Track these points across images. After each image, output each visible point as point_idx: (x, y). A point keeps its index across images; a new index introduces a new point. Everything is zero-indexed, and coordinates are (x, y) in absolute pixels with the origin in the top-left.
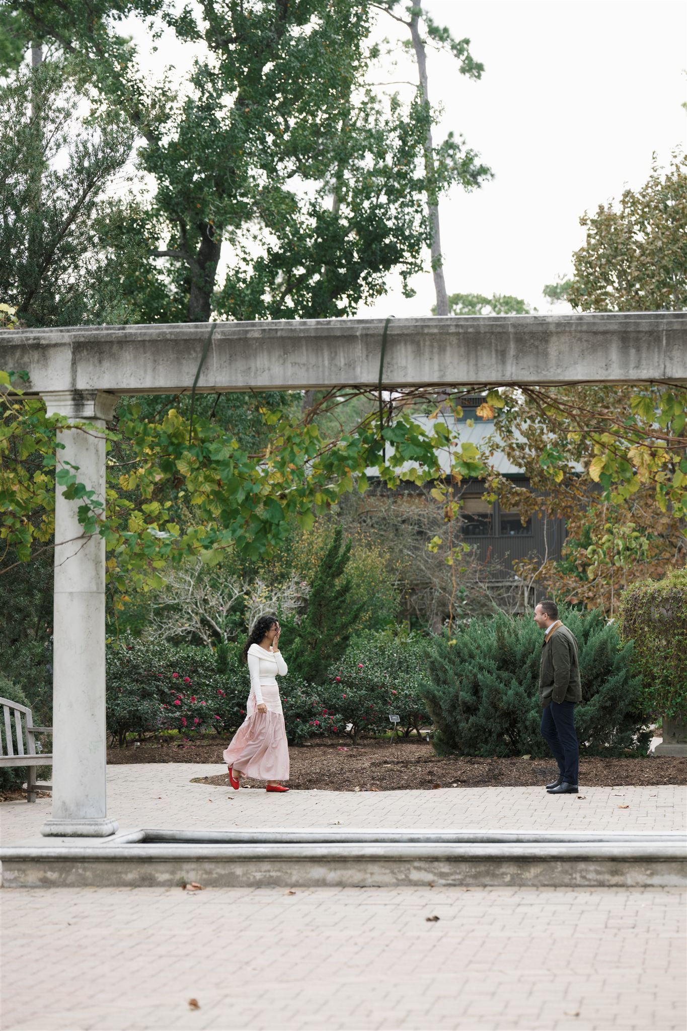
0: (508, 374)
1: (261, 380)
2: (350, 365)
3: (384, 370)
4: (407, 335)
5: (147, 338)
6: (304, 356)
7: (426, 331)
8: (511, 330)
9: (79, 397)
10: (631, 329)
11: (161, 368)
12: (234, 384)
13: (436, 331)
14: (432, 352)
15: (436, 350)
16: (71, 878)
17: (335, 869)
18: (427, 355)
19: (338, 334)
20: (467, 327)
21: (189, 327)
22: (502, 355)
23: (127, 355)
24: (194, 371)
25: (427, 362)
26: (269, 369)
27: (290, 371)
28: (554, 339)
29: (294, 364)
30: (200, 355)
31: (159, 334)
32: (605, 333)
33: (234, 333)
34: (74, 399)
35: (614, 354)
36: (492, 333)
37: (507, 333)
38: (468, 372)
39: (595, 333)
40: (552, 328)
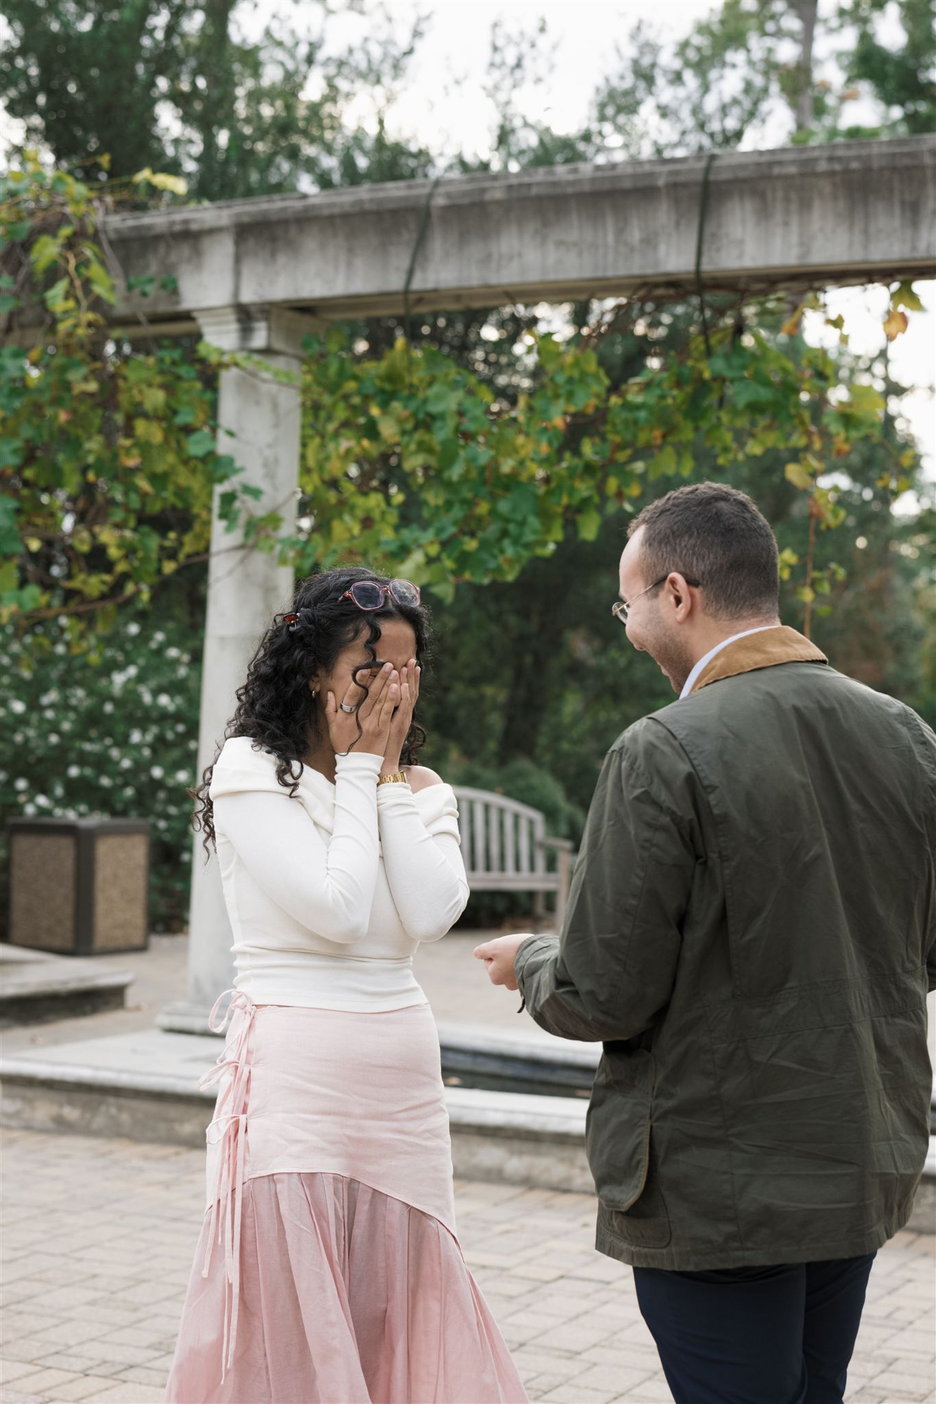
0: (922, 245)
1: (508, 276)
2: (650, 242)
3: (705, 247)
4: (744, 181)
5: (336, 211)
6: (574, 230)
7: (776, 170)
8: (928, 160)
9: (245, 315)
11: (359, 263)
12: (465, 283)
13: (792, 170)
14: (787, 212)
15: (794, 207)
16: (99, 1121)
17: (521, 1153)
18: (779, 217)
19: (628, 184)
20: (849, 159)
21: (398, 189)
22: (912, 212)
23: (310, 243)
24: (405, 263)
25: (779, 231)
26: (520, 255)
27: (552, 255)
29: (560, 243)
30: (414, 236)
31: (354, 204)
33: (464, 194)
34: (240, 321)
36: (894, 169)
37: (921, 168)
38: (851, 246)
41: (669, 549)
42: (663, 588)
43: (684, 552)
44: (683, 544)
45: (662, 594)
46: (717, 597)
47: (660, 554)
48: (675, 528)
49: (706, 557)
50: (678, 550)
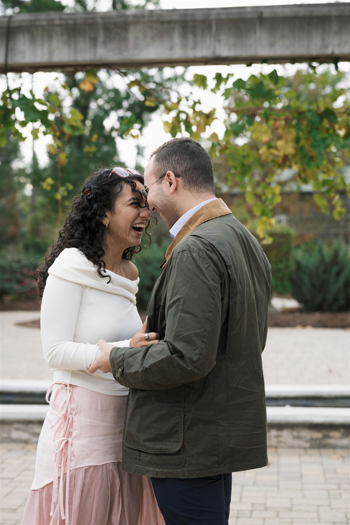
0: (98, 55)
4: (24, 27)
8: (100, 21)
10: (189, 18)
14: (43, 40)
15: (46, 38)
18: (39, 42)
22: (94, 41)
25: (40, 48)
28: (132, 28)
32: (170, 22)
35: (177, 39)
36: (86, 24)
37: (97, 24)
38: (69, 54)
39: (162, 22)
40: (130, 19)
41: (166, 161)
42: (164, 179)
43: (173, 163)
44: (173, 159)
45: (164, 182)
46: (189, 182)
47: (162, 164)
48: (169, 153)
49: (183, 164)
50: (171, 162)
